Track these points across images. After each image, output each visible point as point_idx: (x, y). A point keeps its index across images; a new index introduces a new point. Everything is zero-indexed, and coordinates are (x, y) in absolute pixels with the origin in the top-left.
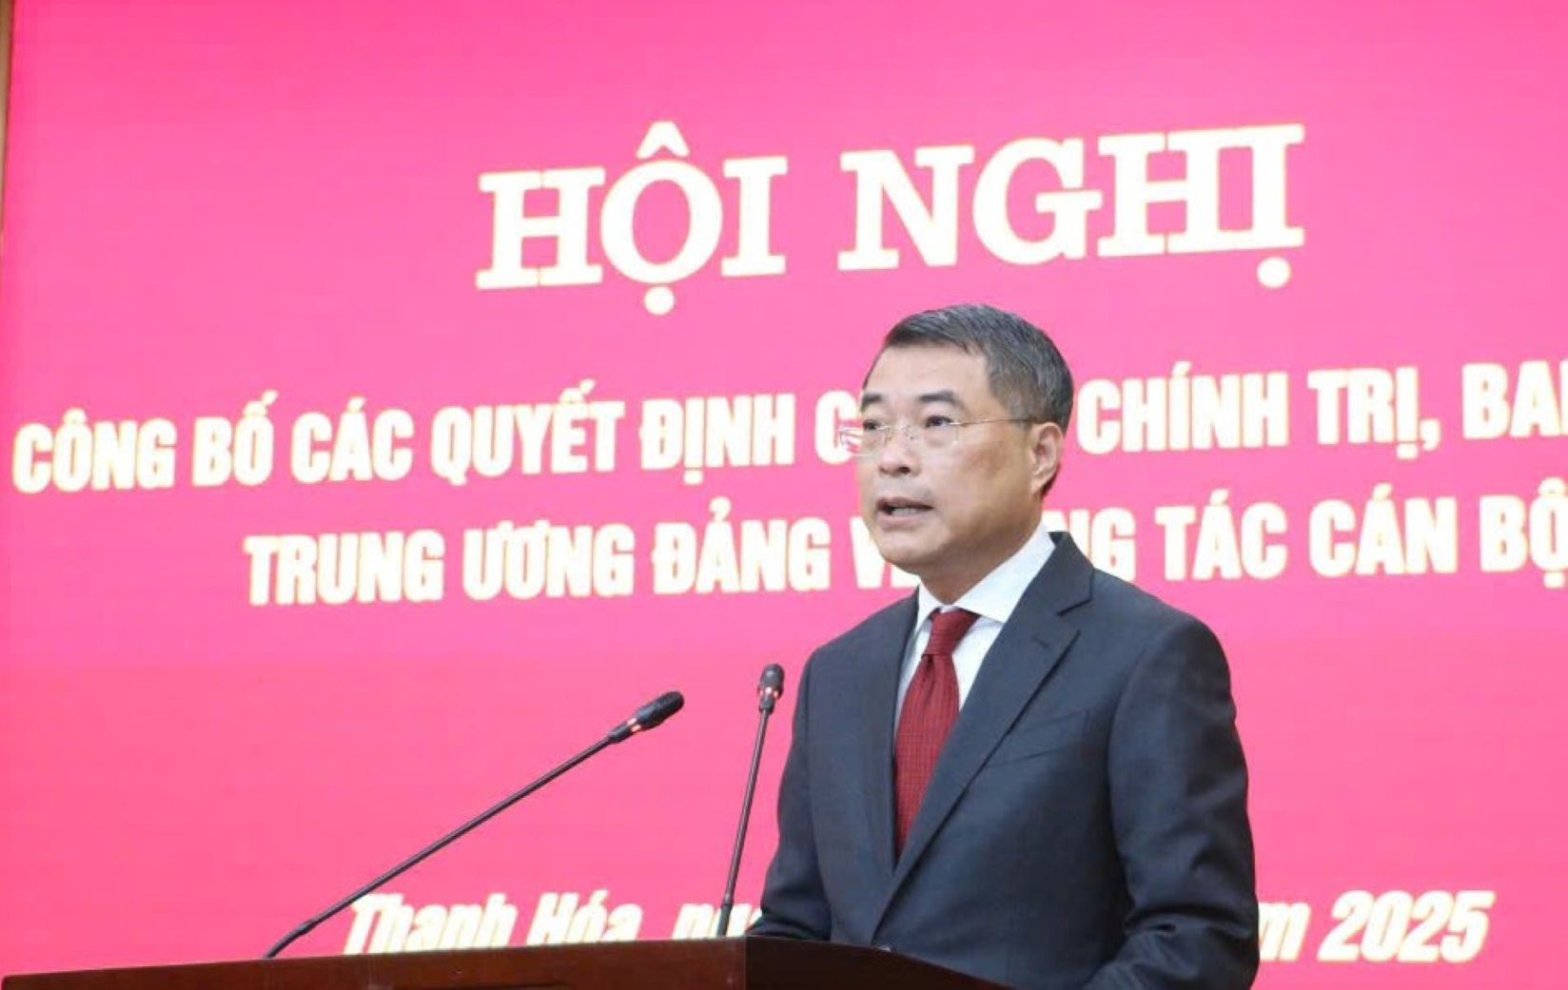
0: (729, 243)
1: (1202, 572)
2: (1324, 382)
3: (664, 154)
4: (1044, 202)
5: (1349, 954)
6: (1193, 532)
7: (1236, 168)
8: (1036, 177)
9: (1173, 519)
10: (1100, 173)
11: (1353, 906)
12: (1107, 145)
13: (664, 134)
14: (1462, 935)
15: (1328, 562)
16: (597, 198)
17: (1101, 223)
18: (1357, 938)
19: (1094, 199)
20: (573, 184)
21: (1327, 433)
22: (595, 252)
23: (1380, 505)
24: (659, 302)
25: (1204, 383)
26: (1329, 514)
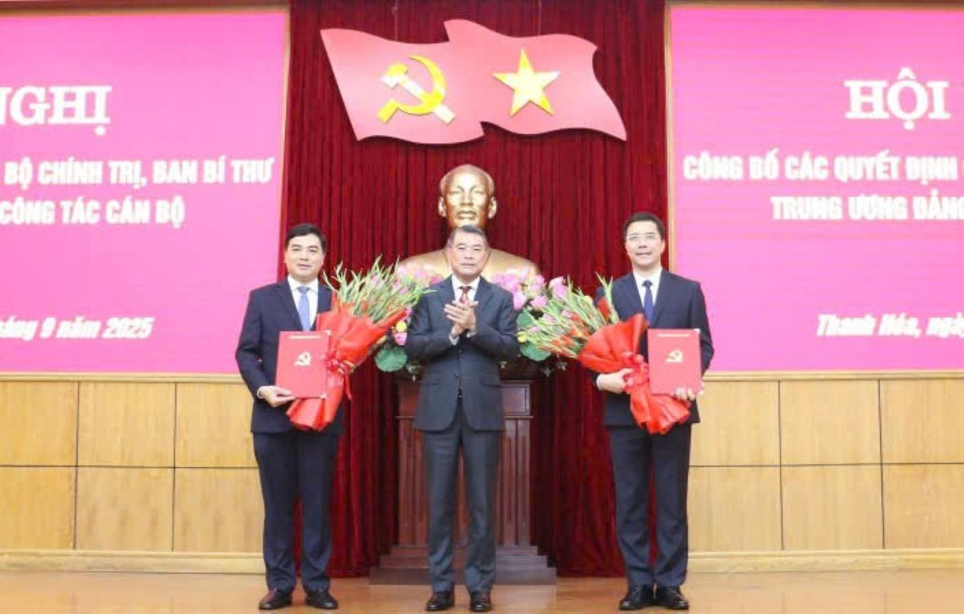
0: (931, 108)
1: (74, 221)
2: (114, 165)
3: (907, 78)
4: (32, 106)
5: (112, 336)
6: (72, 210)
7: (91, 99)
8: (30, 98)
9: (66, 205)
10: (50, 98)
11: (114, 322)
12: (53, 89)
13: (906, 72)
14: (144, 330)
15: (111, 219)
16: (885, 91)
17: (49, 113)
18: (113, 332)
19: (47, 106)
20: (878, 86)
21: (113, 180)
22: (886, 108)
23: (127, 202)
24: (909, 126)
25: (78, 164)
26: (112, 205)
